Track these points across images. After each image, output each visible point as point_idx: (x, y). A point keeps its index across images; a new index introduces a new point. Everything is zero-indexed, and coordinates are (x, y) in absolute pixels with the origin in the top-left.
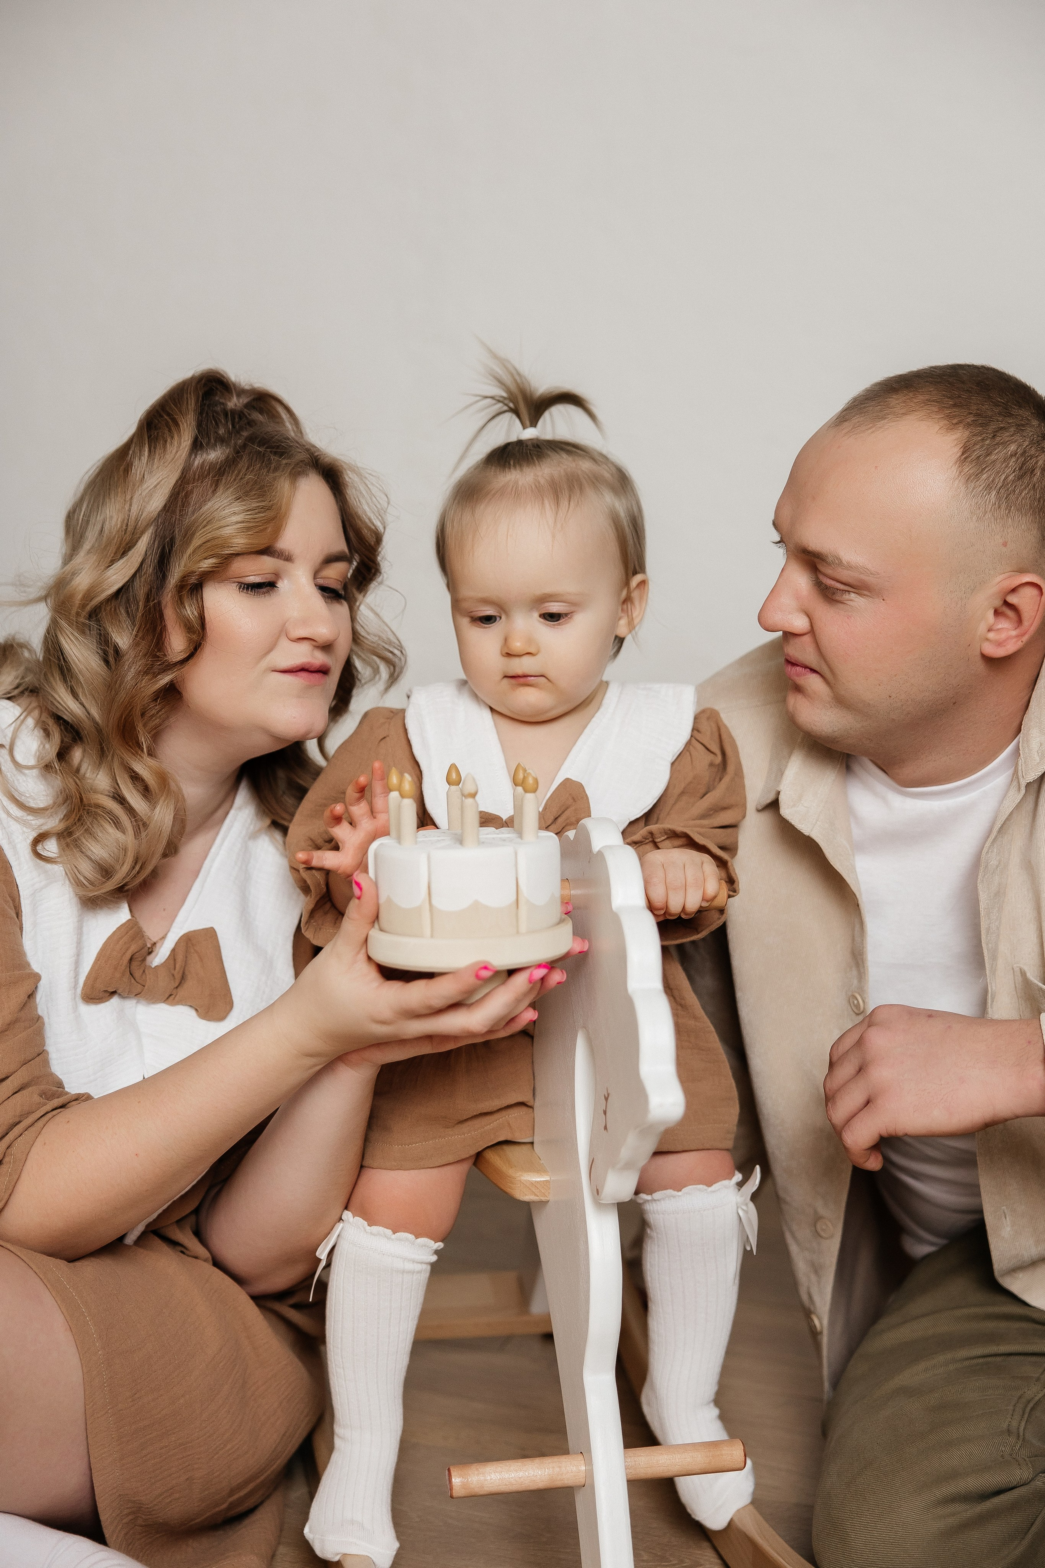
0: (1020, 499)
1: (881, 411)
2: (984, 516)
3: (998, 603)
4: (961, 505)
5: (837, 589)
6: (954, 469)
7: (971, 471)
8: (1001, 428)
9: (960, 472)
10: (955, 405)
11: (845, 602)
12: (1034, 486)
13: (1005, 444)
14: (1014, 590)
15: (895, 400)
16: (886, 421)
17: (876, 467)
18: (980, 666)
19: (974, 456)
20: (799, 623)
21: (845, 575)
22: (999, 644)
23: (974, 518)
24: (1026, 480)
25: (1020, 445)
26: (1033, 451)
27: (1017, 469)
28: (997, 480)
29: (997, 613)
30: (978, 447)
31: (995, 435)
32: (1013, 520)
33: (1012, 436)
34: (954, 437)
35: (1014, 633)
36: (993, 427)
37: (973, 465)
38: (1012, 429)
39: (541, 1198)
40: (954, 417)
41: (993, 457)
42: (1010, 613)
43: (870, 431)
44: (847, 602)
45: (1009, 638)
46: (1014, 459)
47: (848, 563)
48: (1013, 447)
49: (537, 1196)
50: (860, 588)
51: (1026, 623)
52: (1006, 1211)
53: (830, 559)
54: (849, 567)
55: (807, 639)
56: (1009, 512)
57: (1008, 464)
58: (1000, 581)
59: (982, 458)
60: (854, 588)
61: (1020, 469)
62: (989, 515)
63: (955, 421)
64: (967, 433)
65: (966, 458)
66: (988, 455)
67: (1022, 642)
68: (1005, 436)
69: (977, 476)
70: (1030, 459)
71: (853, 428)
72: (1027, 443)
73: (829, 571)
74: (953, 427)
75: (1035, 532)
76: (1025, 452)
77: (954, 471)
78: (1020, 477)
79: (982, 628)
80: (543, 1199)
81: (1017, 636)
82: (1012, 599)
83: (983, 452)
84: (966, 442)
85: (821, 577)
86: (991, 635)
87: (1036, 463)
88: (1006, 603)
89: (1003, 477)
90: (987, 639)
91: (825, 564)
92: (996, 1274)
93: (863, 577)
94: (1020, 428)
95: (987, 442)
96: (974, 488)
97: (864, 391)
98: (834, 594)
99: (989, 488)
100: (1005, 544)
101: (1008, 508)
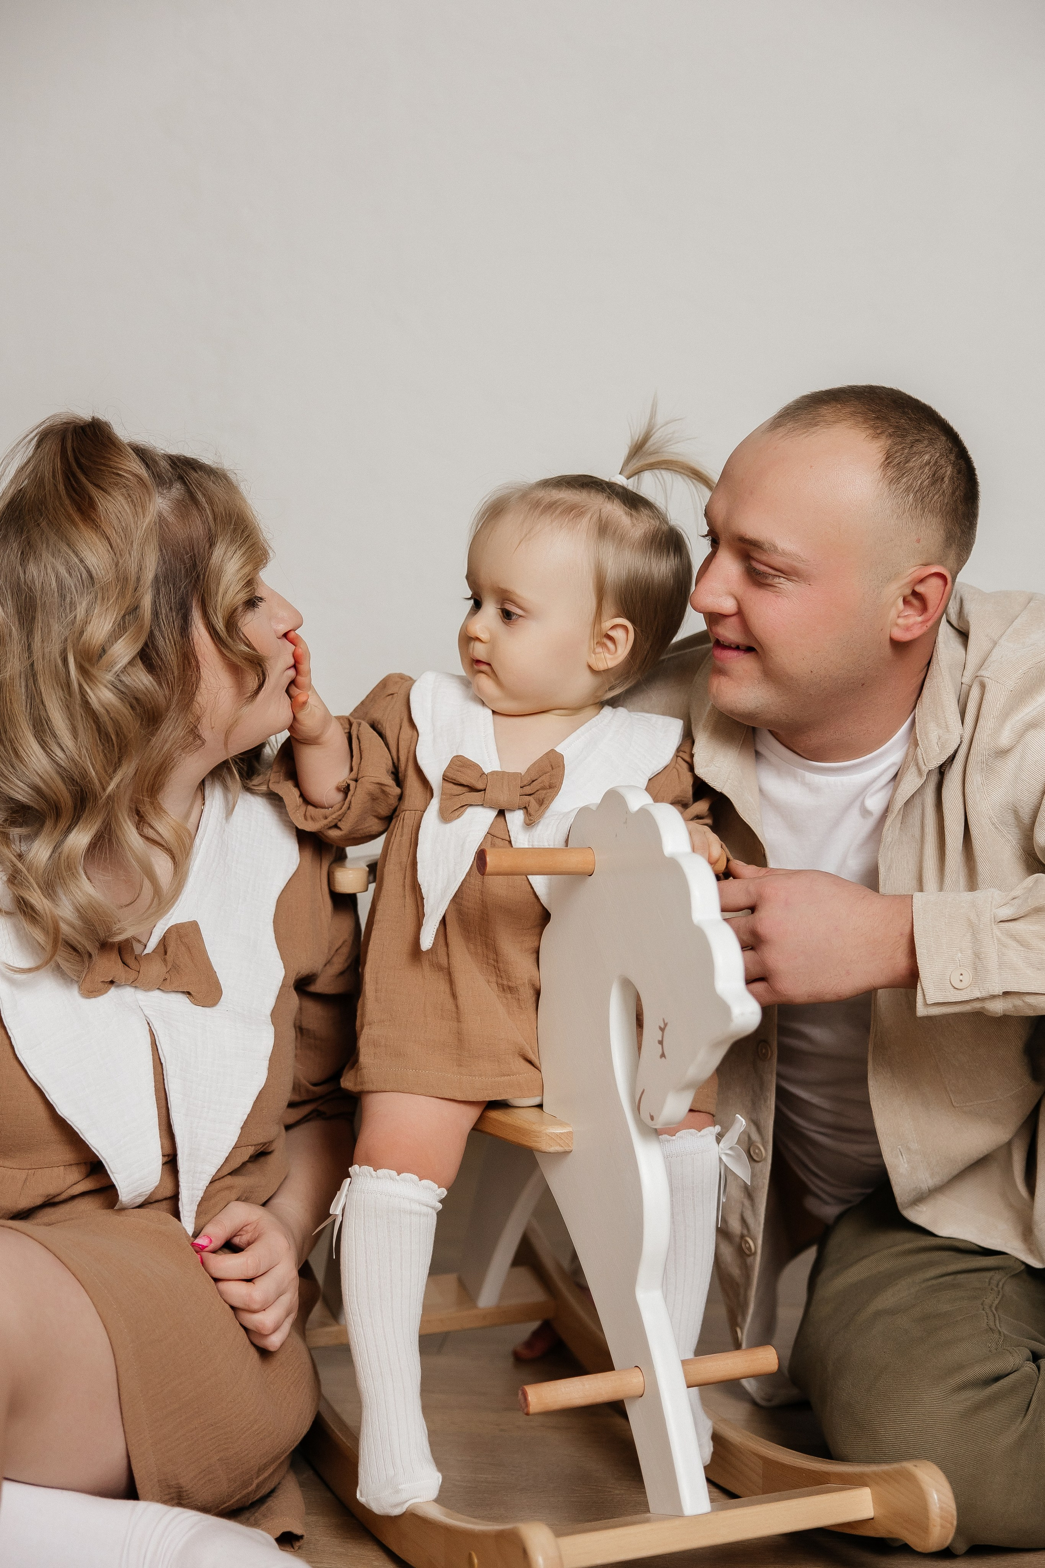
0: (933, 502)
1: (814, 419)
2: (903, 514)
3: (908, 591)
4: (885, 504)
5: (769, 574)
6: (879, 471)
7: (893, 475)
8: (917, 440)
9: (884, 475)
10: (877, 418)
11: (774, 585)
12: (944, 492)
13: (921, 454)
14: (922, 581)
15: (825, 410)
16: (818, 427)
17: (812, 466)
18: (887, 649)
19: (896, 461)
20: (728, 605)
21: (778, 561)
22: (907, 628)
23: (895, 516)
24: (938, 486)
25: (932, 456)
26: (942, 462)
27: (931, 476)
28: (914, 485)
29: (906, 602)
30: (899, 454)
31: (913, 445)
32: (926, 520)
33: (926, 447)
34: (878, 445)
35: (920, 619)
36: (910, 438)
37: (895, 470)
38: (926, 442)
39: (566, 1148)
40: (878, 428)
41: (911, 464)
42: (915, 602)
43: (805, 435)
44: (777, 585)
45: (915, 623)
46: (927, 468)
47: (783, 550)
48: (927, 457)
49: (562, 1147)
50: (788, 573)
51: (931, 610)
52: (902, 1150)
53: (766, 546)
54: (784, 554)
55: (734, 620)
56: (923, 513)
57: (923, 471)
58: (912, 571)
59: (902, 465)
60: (784, 574)
61: (934, 475)
62: (907, 514)
63: (878, 431)
64: (889, 442)
65: (889, 463)
66: (906, 463)
67: (927, 626)
68: (920, 447)
69: (898, 480)
70: (941, 469)
71: (788, 432)
72: (938, 455)
73: (764, 558)
74: (877, 436)
75: (942, 532)
76: (936, 462)
77: (878, 474)
78: (933, 483)
79: (893, 613)
80: (567, 1149)
81: (923, 622)
82: (920, 589)
83: (902, 459)
84: (889, 449)
85: (755, 564)
86: (901, 621)
87: (946, 472)
88: (915, 594)
89: (919, 482)
90: (897, 625)
91: (761, 551)
92: (900, 1207)
93: (795, 564)
94: (932, 442)
95: (906, 451)
96: (895, 490)
97: (793, 402)
98: (766, 578)
99: (908, 490)
100: (918, 541)
101: (923, 509)
